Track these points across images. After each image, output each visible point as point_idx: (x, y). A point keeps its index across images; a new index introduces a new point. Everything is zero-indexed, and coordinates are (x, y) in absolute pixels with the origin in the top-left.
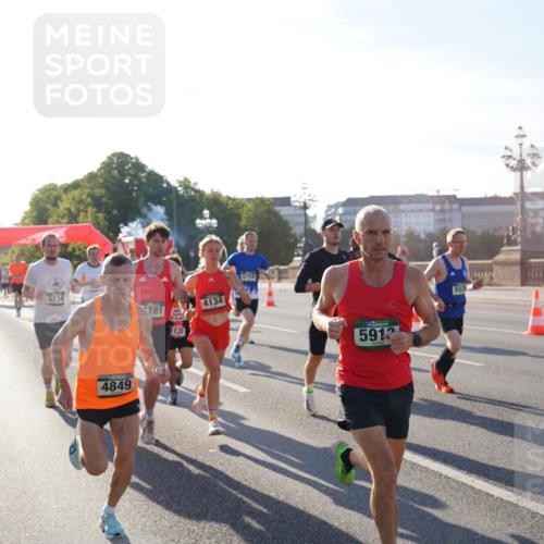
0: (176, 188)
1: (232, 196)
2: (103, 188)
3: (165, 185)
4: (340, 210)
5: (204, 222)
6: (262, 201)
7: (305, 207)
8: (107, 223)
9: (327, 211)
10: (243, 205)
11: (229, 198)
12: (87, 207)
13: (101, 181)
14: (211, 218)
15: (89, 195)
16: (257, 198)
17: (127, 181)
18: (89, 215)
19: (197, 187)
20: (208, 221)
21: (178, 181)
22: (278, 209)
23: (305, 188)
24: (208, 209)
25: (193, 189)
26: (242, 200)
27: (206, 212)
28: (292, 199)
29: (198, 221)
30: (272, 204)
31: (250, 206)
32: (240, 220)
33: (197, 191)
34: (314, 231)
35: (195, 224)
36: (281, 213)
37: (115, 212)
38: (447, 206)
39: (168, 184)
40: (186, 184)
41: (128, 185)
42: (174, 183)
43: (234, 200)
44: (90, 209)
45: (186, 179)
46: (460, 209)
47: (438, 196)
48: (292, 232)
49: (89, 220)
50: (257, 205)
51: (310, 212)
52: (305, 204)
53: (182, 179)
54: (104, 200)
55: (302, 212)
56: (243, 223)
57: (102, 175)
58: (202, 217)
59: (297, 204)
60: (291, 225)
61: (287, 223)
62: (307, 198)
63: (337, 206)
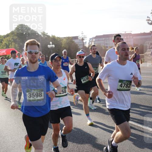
0: (40, 35)
1: (59, 37)
2: (17, 36)
3: (37, 34)
4: (94, 40)
5: (50, 46)
6: (69, 38)
7: (83, 40)
8: (19, 48)
9: (89, 40)
10: (63, 40)
11: (58, 38)
12: (12, 42)
13: (16, 34)
14: (52, 44)
15: (12, 39)
16: (67, 37)
17: (24, 33)
18: (13, 45)
19: (47, 35)
20: (52, 45)
21: (41, 33)
22: (74, 40)
23: (83, 33)
24: (52, 42)
25: (46, 35)
26: (62, 38)
27: (51, 43)
28: (79, 37)
29: (48, 46)
30: (72, 39)
31: (65, 40)
32: (62, 45)
33: (48, 36)
34: (86, 47)
35: (47, 46)
36: (75, 42)
37: (21, 44)
38: (128, 37)
39: (38, 34)
40: (44, 34)
41: (25, 35)
42: (40, 34)
43: (59, 38)
44: (13, 43)
45: (44, 32)
46: (133, 38)
47: (125, 34)
48: (79, 48)
49: (13, 47)
50: (67, 40)
51: (84, 41)
52: (83, 38)
53: (42, 32)
54: (18, 40)
55: (82, 41)
56: (63, 46)
57: (16, 32)
58: (50, 44)
59: (80, 39)
60: (78, 45)
61: (77, 45)
62: (83, 36)
63: (93, 38)
